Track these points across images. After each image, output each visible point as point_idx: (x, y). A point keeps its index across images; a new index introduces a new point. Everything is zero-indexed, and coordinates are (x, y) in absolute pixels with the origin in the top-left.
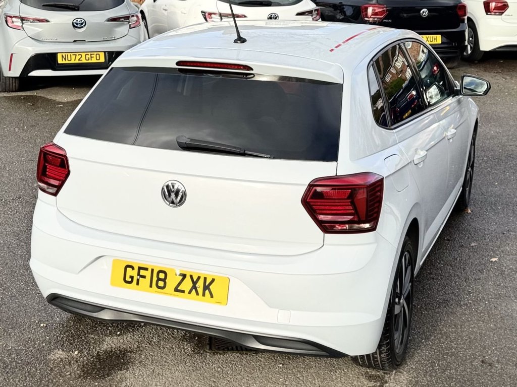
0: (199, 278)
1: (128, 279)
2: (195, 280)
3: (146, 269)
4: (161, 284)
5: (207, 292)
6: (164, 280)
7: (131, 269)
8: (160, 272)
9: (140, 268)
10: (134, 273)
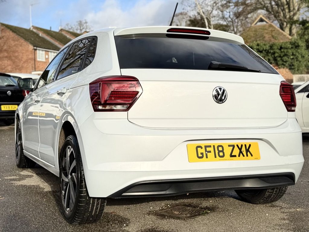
0: (242, 145)
1: (200, 155)
2: (240, 148)
3: (210, 146)
4: (221, 154)
5: (248, 153)
6: (222, 151)
7: (200, 148)
8: (218, 146)
9: (206, 147)
10: (203, 151)
